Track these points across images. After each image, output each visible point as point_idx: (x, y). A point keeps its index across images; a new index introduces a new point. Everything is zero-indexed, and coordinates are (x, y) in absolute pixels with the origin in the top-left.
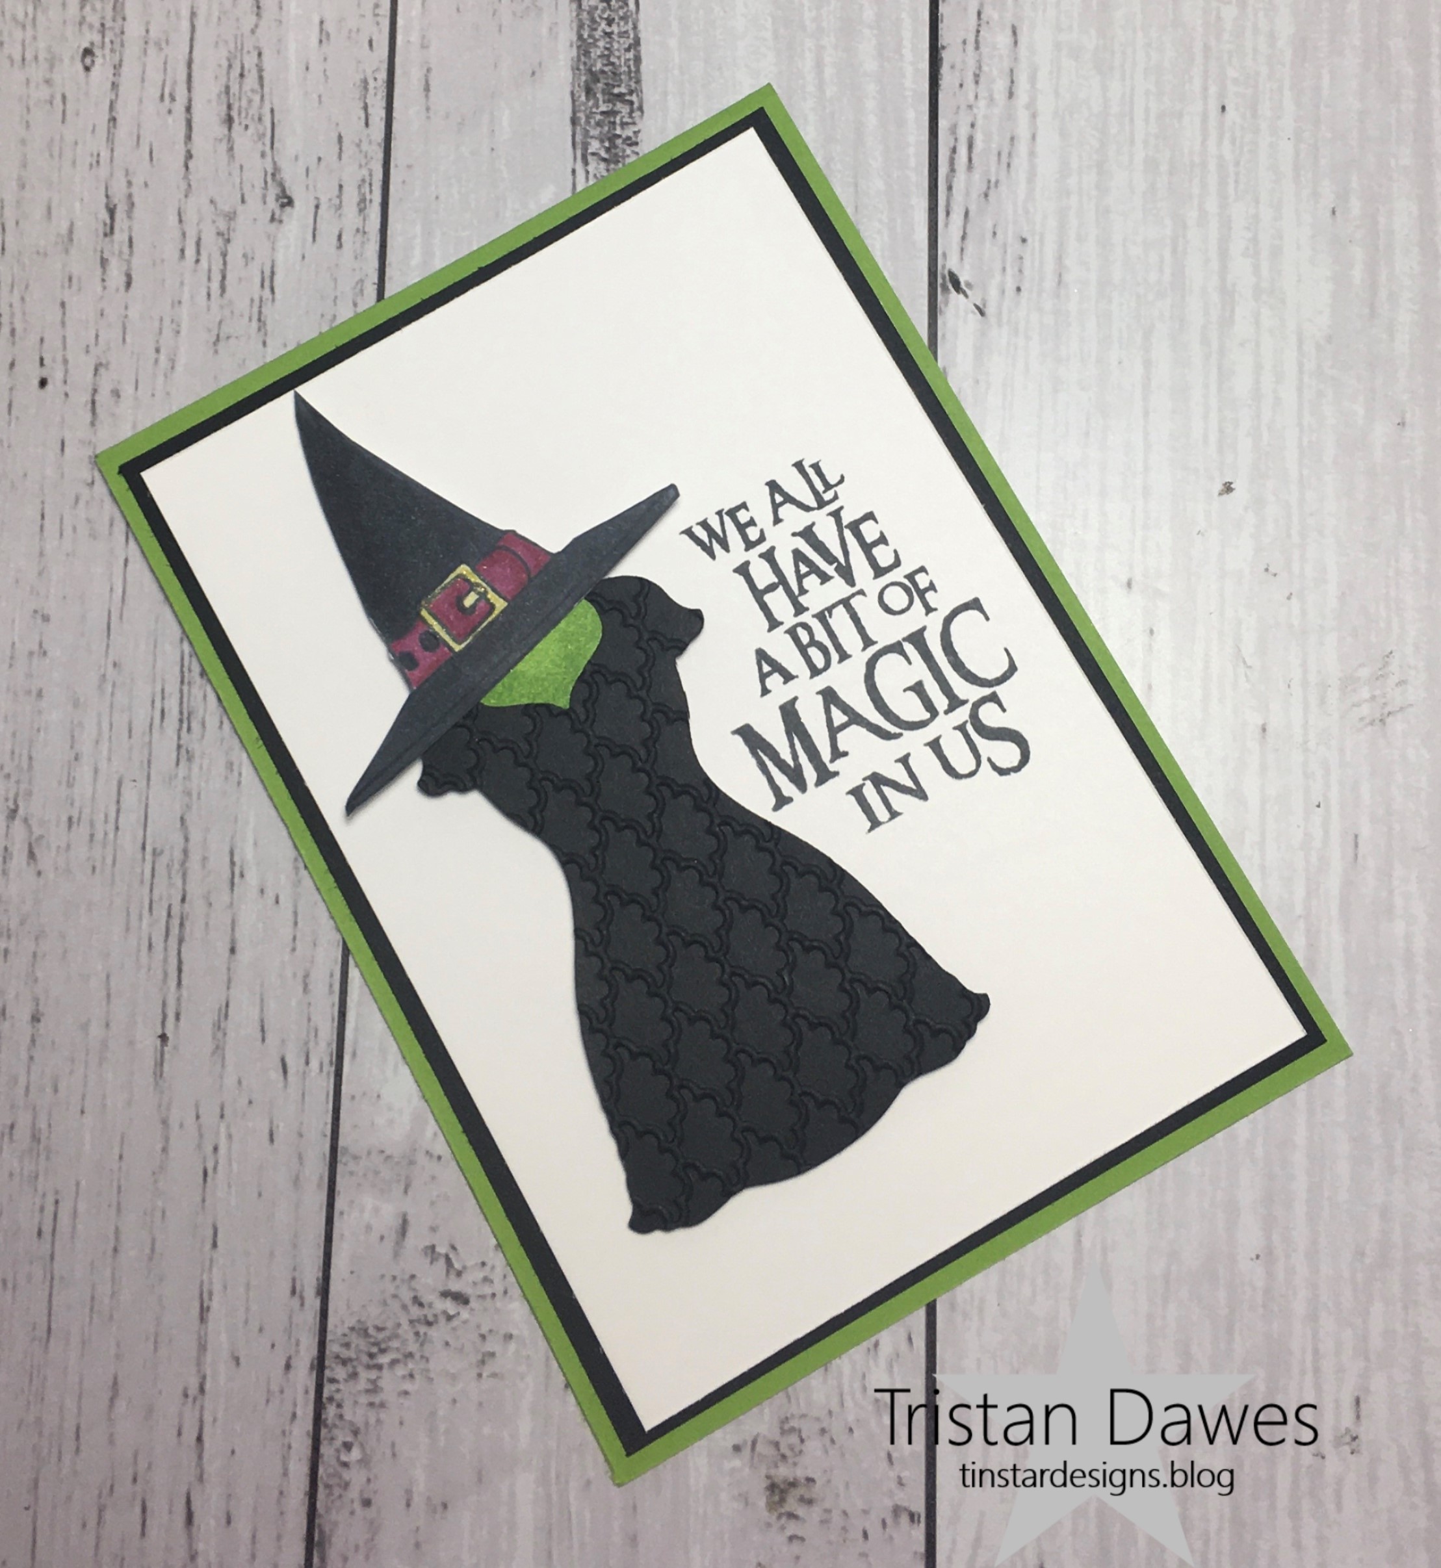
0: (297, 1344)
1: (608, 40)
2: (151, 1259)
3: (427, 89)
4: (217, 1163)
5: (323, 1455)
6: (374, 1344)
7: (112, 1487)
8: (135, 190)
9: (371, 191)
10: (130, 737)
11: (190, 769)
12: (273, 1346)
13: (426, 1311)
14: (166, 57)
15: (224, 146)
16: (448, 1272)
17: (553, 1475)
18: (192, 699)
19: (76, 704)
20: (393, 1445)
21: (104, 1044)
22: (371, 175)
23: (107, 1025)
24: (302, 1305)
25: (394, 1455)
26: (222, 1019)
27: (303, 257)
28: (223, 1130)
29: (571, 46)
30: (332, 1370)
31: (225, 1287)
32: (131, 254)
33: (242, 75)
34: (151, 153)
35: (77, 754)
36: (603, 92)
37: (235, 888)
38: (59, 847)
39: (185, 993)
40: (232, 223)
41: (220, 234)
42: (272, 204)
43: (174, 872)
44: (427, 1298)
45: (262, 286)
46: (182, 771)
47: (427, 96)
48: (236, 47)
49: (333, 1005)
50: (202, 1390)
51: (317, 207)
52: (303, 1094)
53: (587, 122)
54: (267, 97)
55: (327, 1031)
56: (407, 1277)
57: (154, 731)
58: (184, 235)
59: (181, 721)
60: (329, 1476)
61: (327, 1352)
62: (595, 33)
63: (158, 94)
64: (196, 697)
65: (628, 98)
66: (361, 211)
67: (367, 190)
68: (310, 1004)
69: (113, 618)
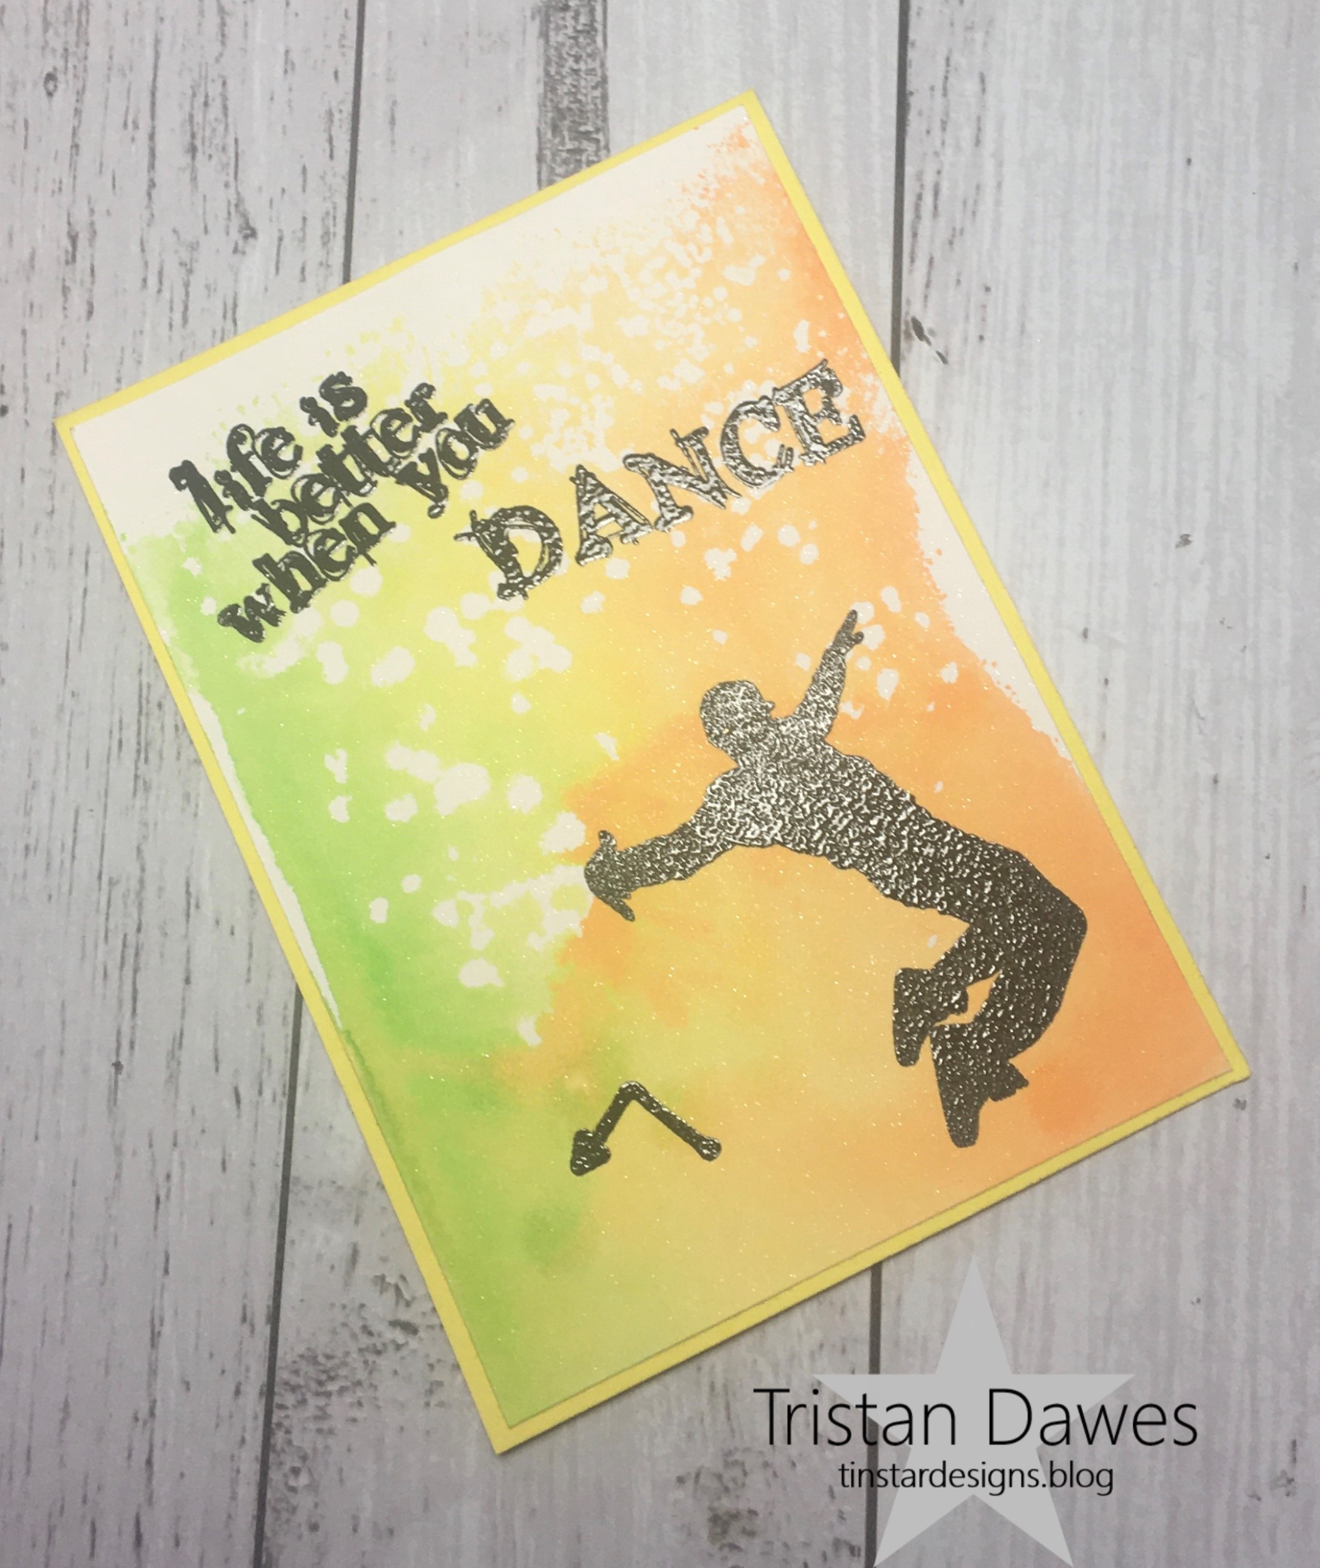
0: (248, 1370)
1: (575, 77)
2: (102, 1284)
3: (392, 121)
4: (169, 1190)
5: (272, 1480)
6: (324, 1372)
7: (62, 1507)
8: (97, 218)
9: (335, 225)
10: (87, 766)
11: (147, 799)
12: (223, 1372)
13: (374, 1340)
14: (130, 84)
15: (187, 175)
16: (397, 1303)
17: (498, 1503)
18: (150, 729)
19: (34, 732)
20: (341, 1470)
21: (59, 1072)
22: (335, 208)
23: (62, 1052)
24: (252, 1331)
25: (341, 1481)
26: (177, 1046)
27: (266, 289)
28: (176, 1156)
29: (538, 81)
30: (281, 1395)
31: (176, 1313)
32: (93, 283)
33: (206, 104)
34: (114, 178)
35: (35, 782)
36: (570, 129)
37: (191, 919)
38: (15, 875)
39: (139, 1022)
40: (195, 253)
41: (182, 264)
42: (235, 235)
43: (129, 902)
44: (376, 1327)
45: (225, 317)
46: (139, 803)
47: (392, 129)
48: (200, 76)
49: (287, 1036)
50: (152, 1414)
51: (281, 239)
52: (256, 1125)
53: (554, 160)
54: (231, 128)
55: (281, 1061)
56: (357, 1304)
57: (111, 759)
58: (146, 264)
59: (139, 752)
60: (279, 1500)
61: (277, 1379)
62: (561, 69)
63: (121, 122)
64: (153, 730)
65: (595, 136)
66: (325, 244)
67: (331, 222)
68: (263, 1035)
69: (71, 645)
